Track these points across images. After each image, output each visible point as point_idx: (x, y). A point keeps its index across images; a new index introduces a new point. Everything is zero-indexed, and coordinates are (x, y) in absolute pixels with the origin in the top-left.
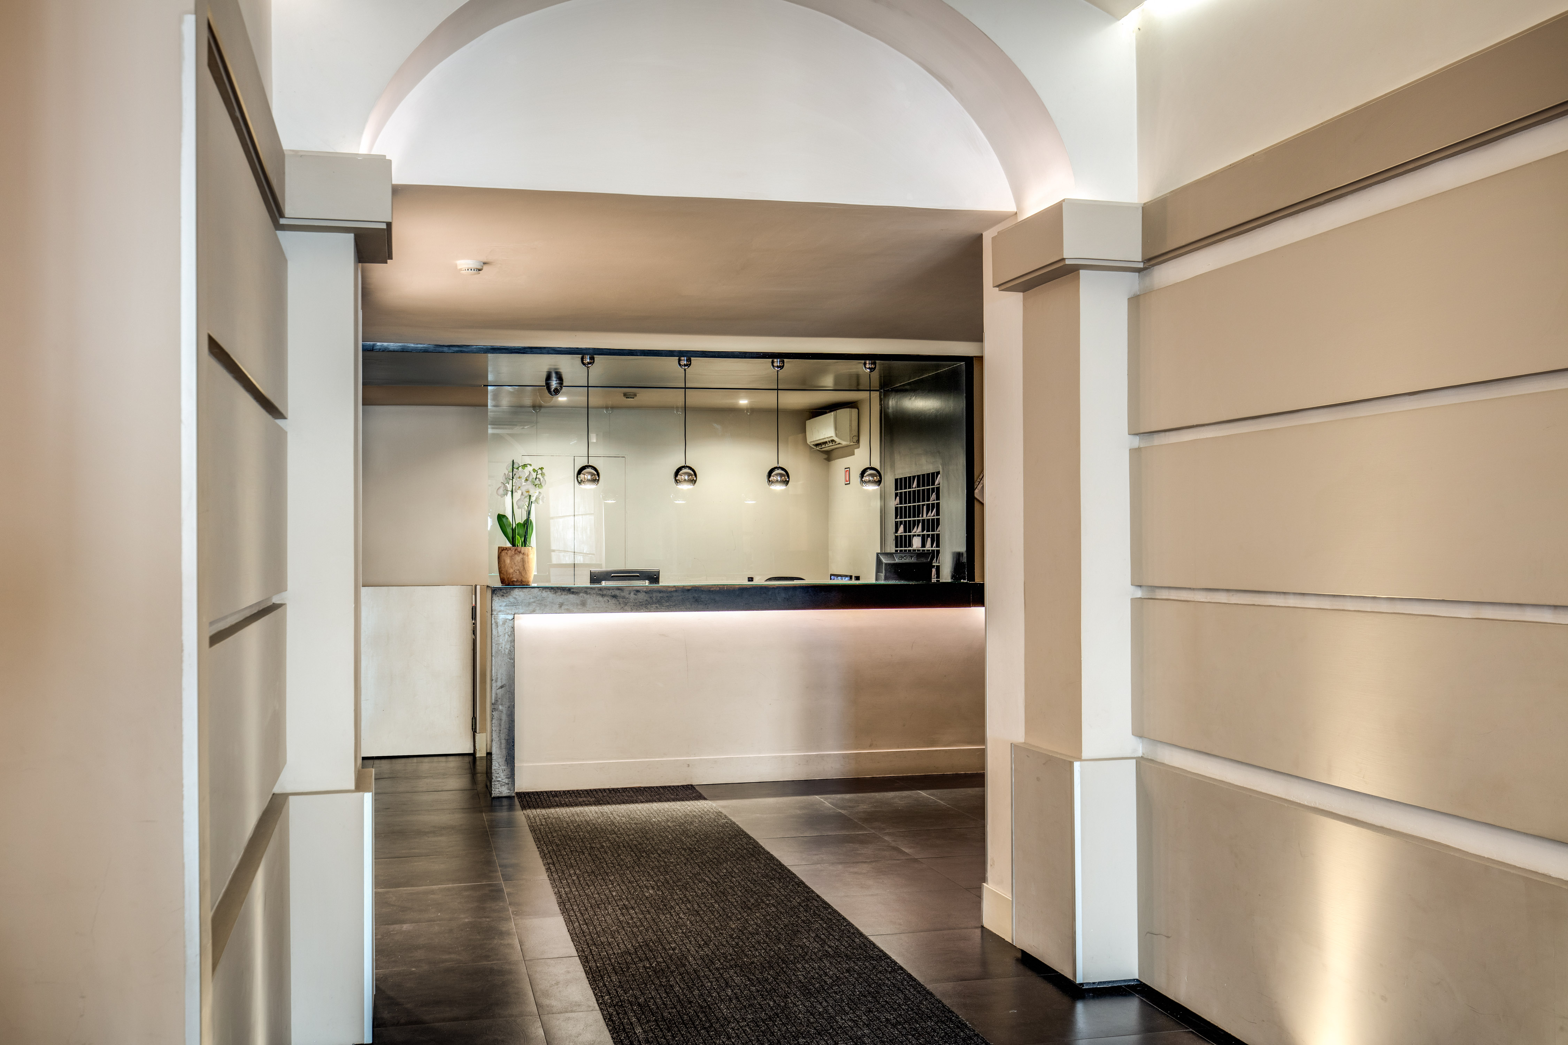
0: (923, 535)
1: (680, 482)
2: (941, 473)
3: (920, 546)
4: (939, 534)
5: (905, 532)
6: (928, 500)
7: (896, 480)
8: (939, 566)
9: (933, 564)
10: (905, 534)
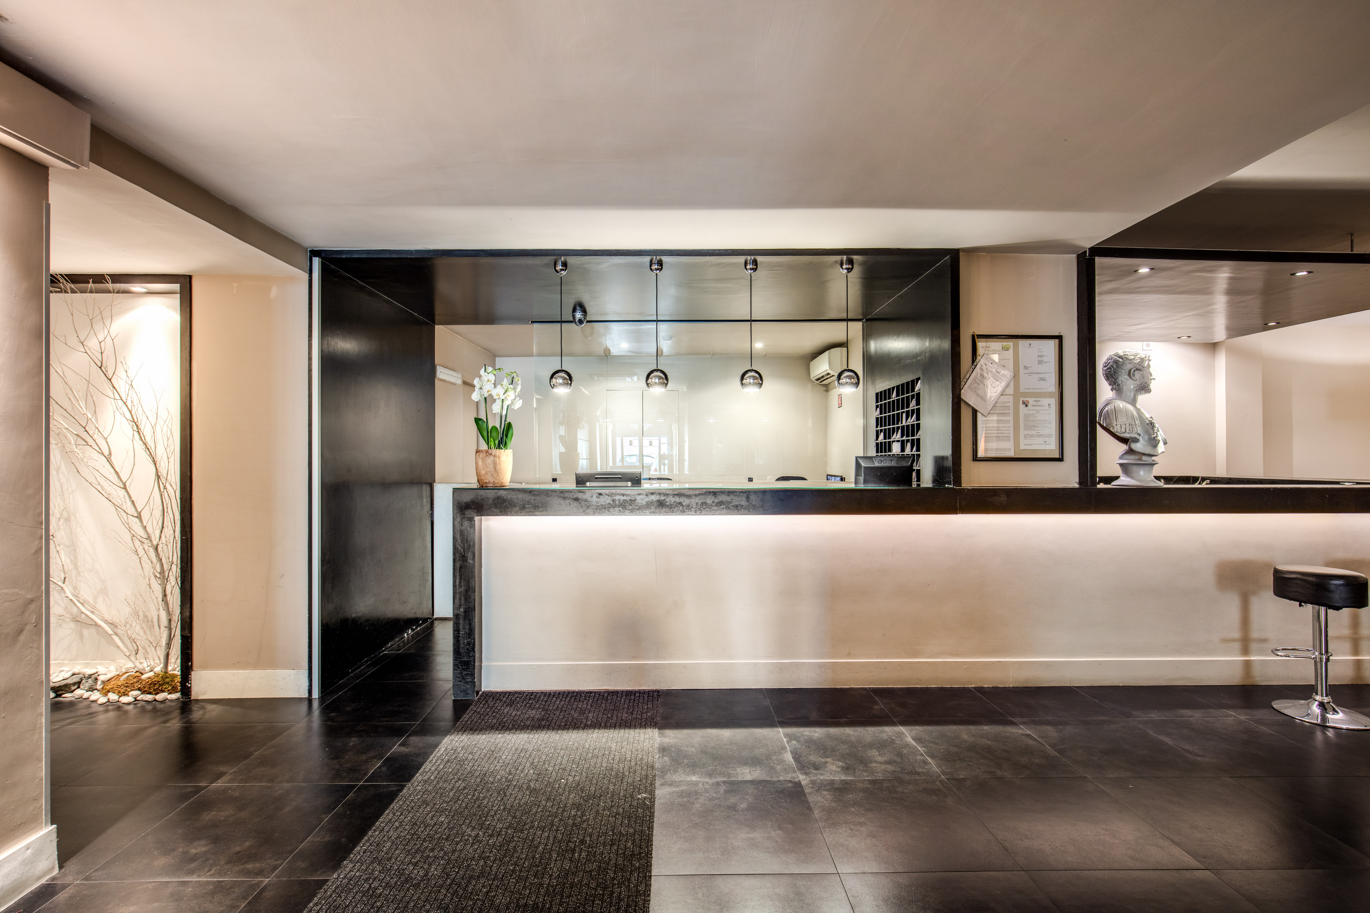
0: (903, 441)
1: (651, 385)
2: (921, 378)
3: (900, 451)
4: (920, 439)
5: (885, 438)
6: (908, 407)
7: (877, 394)
8: (919, 470)
9: (914, 468)
10: (885, 441)
